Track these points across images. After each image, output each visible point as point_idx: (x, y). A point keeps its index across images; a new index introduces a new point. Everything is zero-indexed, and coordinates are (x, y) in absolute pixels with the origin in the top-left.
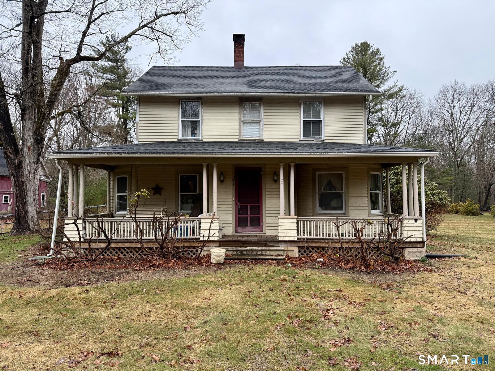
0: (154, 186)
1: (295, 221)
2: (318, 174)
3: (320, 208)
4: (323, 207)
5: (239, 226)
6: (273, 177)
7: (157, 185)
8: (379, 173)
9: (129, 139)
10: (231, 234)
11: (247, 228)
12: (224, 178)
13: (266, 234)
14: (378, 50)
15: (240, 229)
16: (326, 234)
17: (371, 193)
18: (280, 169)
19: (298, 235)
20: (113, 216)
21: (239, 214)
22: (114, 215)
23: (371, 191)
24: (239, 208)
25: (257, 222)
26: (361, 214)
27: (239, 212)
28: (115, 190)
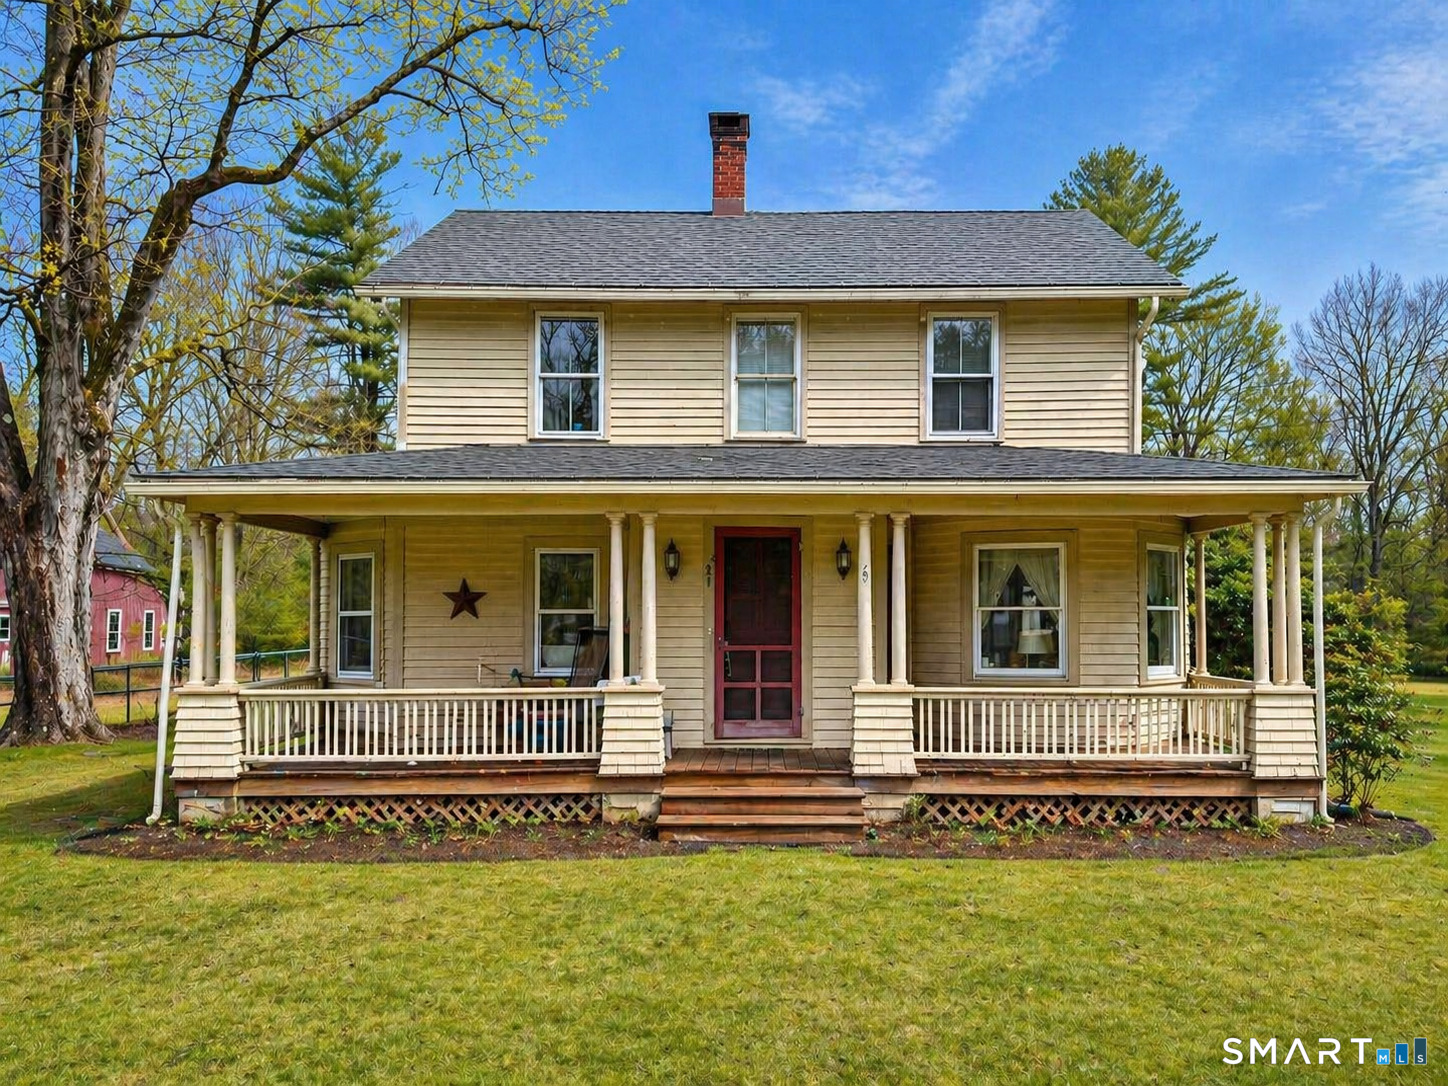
0: (456, 589)
1: (909, 701)
2: (980, 551)
3: (986, 659)
4: (997, 656)
5: (725, 718)
6: (838, 559)
7: (465, 586)
8: (1174, 549)
9: (382, 440)
10: (699, 745)
11: (751, 724)
12: (678, 561)
13: (814, 747)
14: (1158, 174)
15: (728, 728)
16: (1008, 743)
17: (1149, 612)
18: (857, 531)
19: (917, 748)
20: (327, 684)
21: (727, 679)
22: (333, 679)
23: (1149, 604)
24: (728, 660)
25: (785, 706)
26: (1119, 680)
27: (726, 672)
28: (336, 602)
